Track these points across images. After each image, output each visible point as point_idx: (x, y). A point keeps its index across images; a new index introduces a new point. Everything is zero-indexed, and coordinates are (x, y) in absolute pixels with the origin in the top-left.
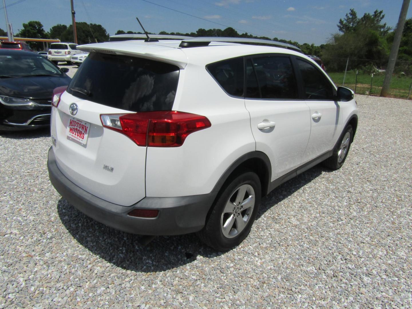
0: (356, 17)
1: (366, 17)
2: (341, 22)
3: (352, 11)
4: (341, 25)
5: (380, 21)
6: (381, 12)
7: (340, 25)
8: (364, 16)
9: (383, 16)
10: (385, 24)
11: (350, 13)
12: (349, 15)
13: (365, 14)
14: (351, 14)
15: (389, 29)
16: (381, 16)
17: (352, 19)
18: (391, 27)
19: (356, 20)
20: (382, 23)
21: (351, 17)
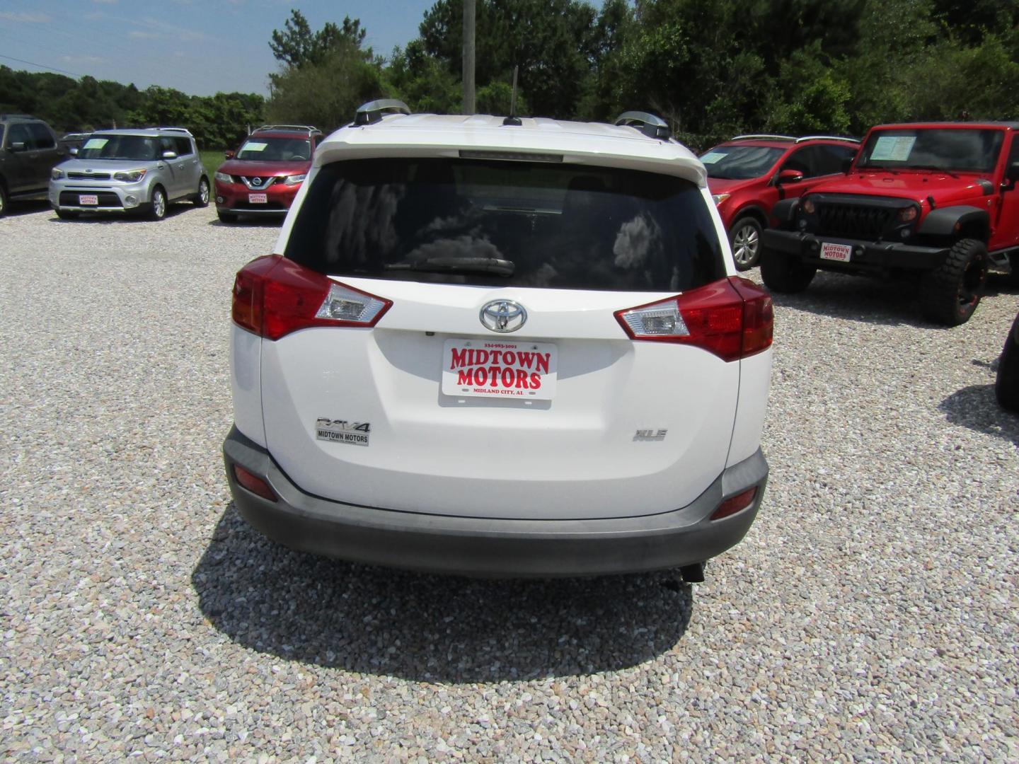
0: (308, 32)
1: (330, 31)
2: (276, 37)
3: (296, 15)
4: (278, 44)
5: (360, 42)
6: (357, 23)
7: (276, 45)
8: (326, 29)
9: (363, 32)
10: (370, 51)
11: (292, 19)
12: (292, 24)
13: (327, 25)
14: (297, 23)
15: (381, 61)
16: (359, 32)
17: (300, 34)
18: (383, 57)
19: (310, 37)
20: (364, 47)
21: (296, 29)
